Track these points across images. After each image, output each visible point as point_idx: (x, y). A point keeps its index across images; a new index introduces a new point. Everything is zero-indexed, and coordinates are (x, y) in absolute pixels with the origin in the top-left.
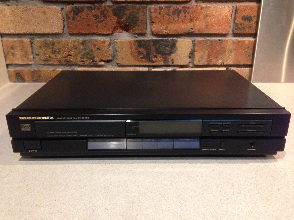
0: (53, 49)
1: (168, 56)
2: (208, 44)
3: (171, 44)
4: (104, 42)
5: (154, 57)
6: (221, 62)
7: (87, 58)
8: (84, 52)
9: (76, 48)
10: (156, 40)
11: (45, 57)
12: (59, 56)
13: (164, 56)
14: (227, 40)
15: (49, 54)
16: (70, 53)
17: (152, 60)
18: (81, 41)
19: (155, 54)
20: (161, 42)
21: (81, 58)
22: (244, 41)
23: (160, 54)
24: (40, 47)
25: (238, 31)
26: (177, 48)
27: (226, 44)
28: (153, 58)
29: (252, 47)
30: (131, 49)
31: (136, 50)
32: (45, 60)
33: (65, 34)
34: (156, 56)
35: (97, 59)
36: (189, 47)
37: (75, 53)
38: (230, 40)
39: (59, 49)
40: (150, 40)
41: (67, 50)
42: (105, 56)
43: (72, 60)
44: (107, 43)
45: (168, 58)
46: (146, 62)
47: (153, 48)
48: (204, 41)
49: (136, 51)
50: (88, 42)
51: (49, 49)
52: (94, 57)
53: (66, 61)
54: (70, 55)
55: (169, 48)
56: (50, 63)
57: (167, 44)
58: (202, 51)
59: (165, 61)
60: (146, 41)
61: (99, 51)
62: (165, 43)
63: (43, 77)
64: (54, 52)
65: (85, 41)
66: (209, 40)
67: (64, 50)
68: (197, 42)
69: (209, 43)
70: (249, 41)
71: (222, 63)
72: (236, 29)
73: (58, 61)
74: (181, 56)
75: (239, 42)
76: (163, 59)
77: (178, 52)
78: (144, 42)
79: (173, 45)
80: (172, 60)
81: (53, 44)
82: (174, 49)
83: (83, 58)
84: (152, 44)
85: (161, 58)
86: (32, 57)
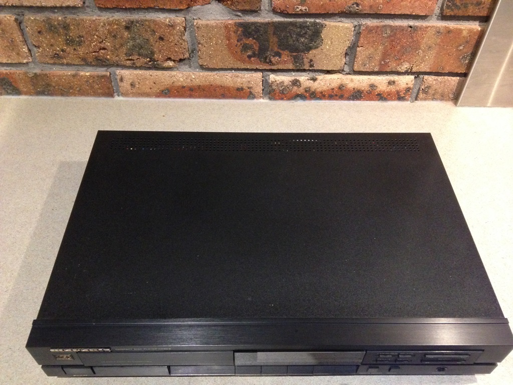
0: (68, 37)
1: (302, 54)
2: (386, 33)
3: (310, 32)
4: (172, 26)
5: (274, 56)
6: (407, 68)
7: (139, 55)
8: (131, 43)
9: (115, 36)
10: (280, 23)
11: (53, 50)
12: (81, 51)
13: (294, 54)
14: (427, 27)
15: (61, 47)
16: (102, 46)
17: (271, 61)
18: (124, 23)
19: (276, 49)
20: (291, 28)
21: (126, 54)
22: (460, 31)
23: (286, 51)
24: (39, 32)
25: (452, 10)
26: (322, 40)
27: (422, 34)
28: (272, 57)
29: (473, 42)
30: (229, 40)
31: (238, 41)
32: (55, 57)
33: (87, 7)
34: (278, 54)
35: (160, 57)
36: (347, 38)
37: (115, 46)
38: (433, 27)
39: (80, 37)
40: (268, 24)
41: (97, 40)
42: (176, 52)
43: (108, 57)
44: (178, 28)
45: (303, 59)
46: (258, 64)
47: (274, 40)
48: (379, 29)
49: (239, 44)
50: (138, 25)
51: (59, 35)
52: (153, 53)
53: (97, 59)
54: (104, 49)
55: (306, 38)
56: (65, 61)
57: (303, 32)
58: (372, 47)
59: (296, 62)
60: (258, 24)
61: (162, 43)
62: (299, 30)
63: (54, 87)
64: (70, 42)
65: (132, 22)
66: (391, 26)
67: (89, 39)
68: (364, 30)
69: (389, 32)
70: (470, 31)
71: (409, 68)
72: (448, 7)
73: (80, 58)
74: (330, 55)
75: (449, 31)
76: (293, 59)
77: (323, 47)
78: (255, 27)
79: (315, 34)
80: (311, 61)
81: (64, 27)
82: (315, 42)
83: (130, 56)
84: (271, 31)
85: (288, 56)
86: (25, 50)
